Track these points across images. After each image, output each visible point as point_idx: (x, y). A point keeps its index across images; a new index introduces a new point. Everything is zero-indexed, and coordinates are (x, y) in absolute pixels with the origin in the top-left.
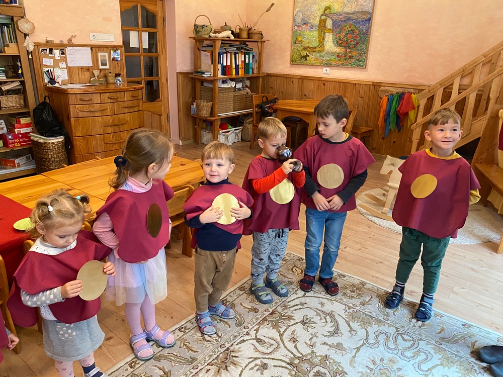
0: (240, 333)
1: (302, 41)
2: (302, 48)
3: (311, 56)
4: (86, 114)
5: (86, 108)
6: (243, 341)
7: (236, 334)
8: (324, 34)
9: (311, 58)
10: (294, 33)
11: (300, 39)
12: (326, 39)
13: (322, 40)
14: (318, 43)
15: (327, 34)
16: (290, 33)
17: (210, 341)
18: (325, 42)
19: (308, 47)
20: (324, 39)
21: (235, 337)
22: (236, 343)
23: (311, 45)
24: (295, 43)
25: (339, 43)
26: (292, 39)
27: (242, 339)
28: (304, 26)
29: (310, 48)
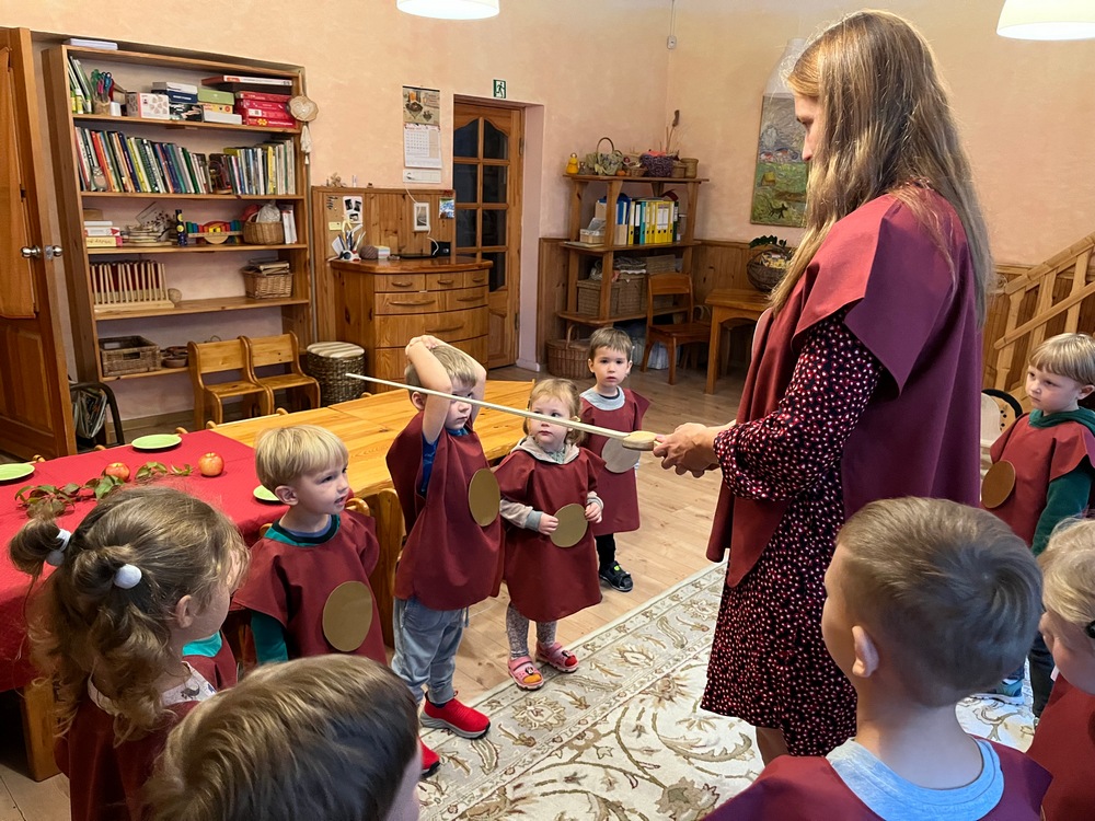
0: (682, 656)
1: (774, 181)
2: (774, 194)
3: (791, 209)
4: (400, 310)
5: (401, 298)
6: (690, 667)
7: (676, 657)
9: (792, 213)
10: (760, 165)
11: (770, 177)
16: (753, 167)
17: (637, 664)
19: (787, 192)
21: (677, 660)
22: (680, 668)
23: (792, 190)
24: (760, 185)
26: (756, 177)
27: (687, 663)
28: (780, 154)
29: (790, 194)
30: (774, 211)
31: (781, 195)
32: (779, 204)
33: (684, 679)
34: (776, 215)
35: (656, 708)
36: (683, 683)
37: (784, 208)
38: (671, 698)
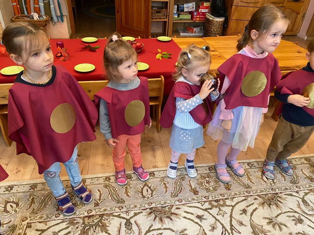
0: (291, 188)
6: (291, 195)
7: (288, 187)
17: (266, 182)
21: (286, 189)
22: (285, 193)
27: (291, 193)
33: (284, 199)
35: (260, 206)
36: (281, 201)
38: (269, 205)
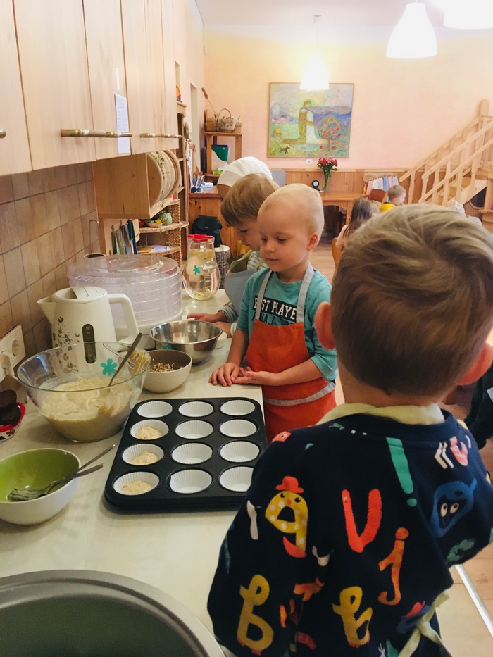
1: (280, 134)
2: (281, 141)
3: (291, 148)
8: (306, 127)
9: (292, 151)
11: (278, 132)
12: (308, 131)
13: (303, 132)
14: (298, 136)
15: (308, 127)
18: (307, 135)
19: (288, 139)
20: (305, 131)
23: (291, 138)
24: (273, 136)
25: (322, 135)
28: (283, 119)
29: (291, 140)
30: (282, 150)
31: (285, 141)
32: (284, 146)
34: (284, 152)
37: (288, 148)
